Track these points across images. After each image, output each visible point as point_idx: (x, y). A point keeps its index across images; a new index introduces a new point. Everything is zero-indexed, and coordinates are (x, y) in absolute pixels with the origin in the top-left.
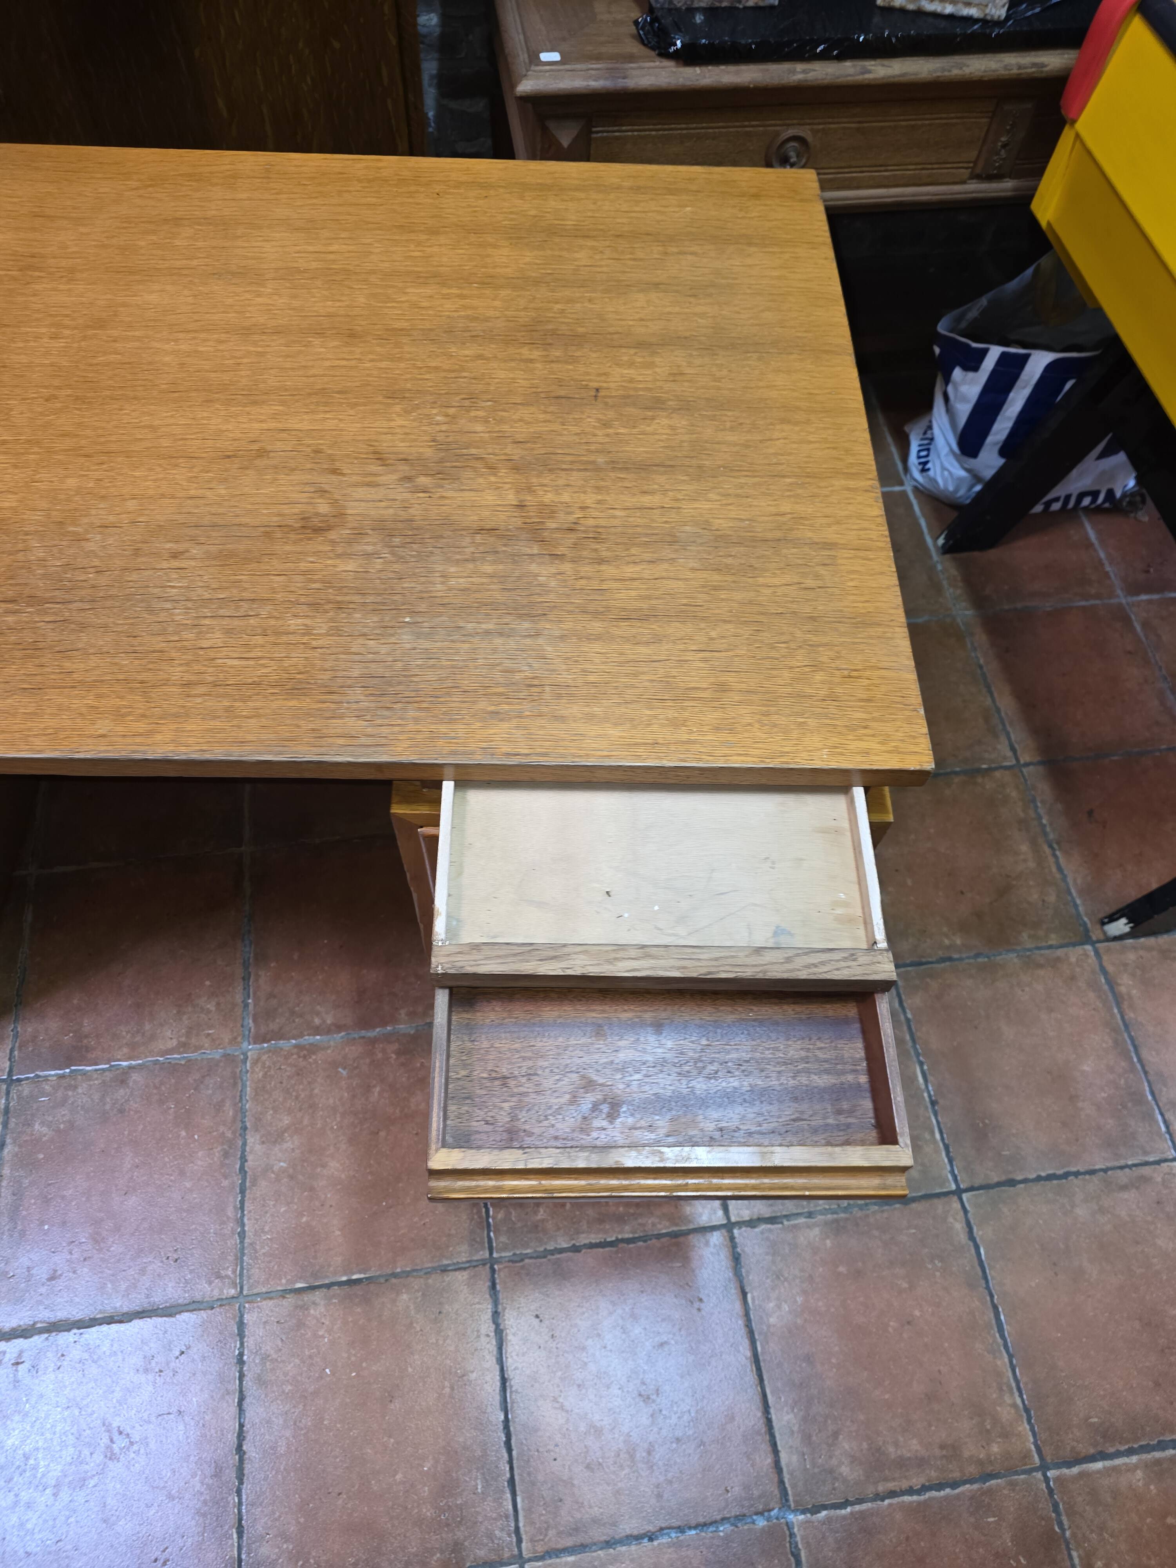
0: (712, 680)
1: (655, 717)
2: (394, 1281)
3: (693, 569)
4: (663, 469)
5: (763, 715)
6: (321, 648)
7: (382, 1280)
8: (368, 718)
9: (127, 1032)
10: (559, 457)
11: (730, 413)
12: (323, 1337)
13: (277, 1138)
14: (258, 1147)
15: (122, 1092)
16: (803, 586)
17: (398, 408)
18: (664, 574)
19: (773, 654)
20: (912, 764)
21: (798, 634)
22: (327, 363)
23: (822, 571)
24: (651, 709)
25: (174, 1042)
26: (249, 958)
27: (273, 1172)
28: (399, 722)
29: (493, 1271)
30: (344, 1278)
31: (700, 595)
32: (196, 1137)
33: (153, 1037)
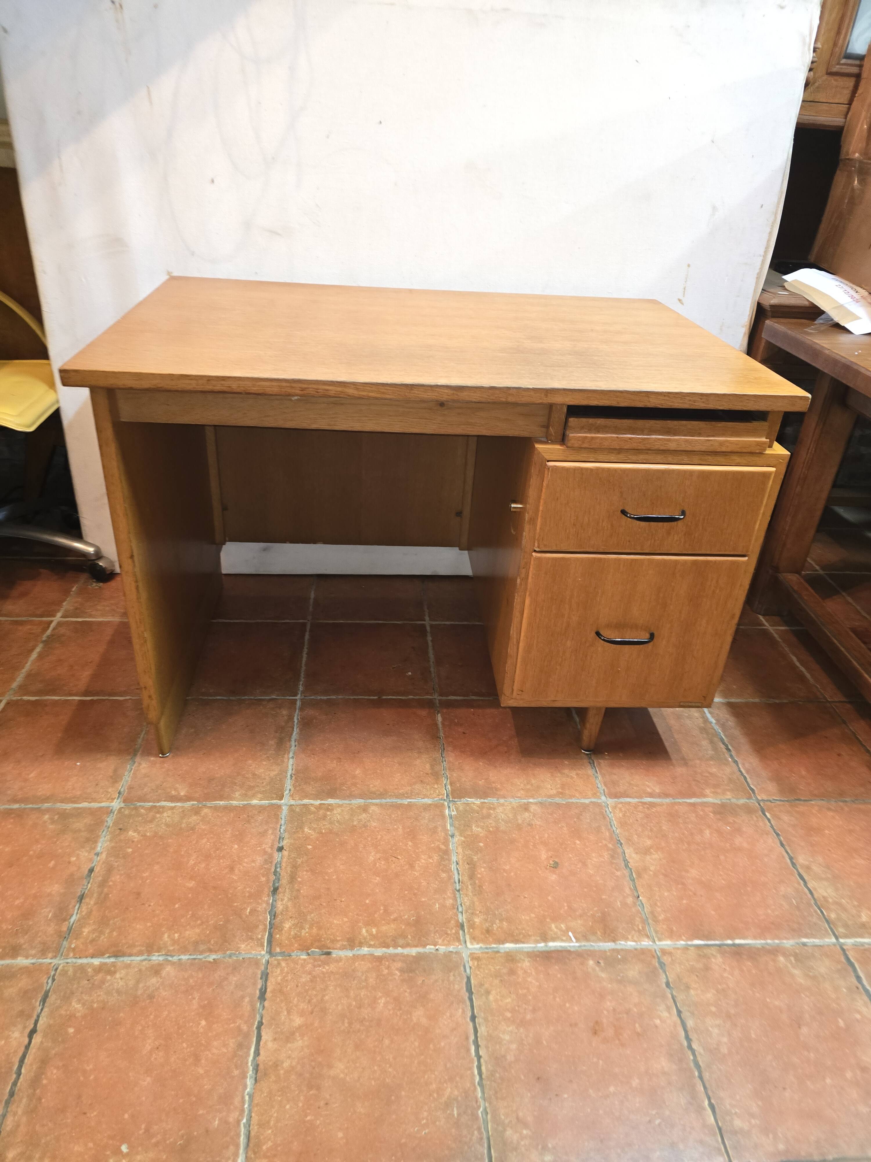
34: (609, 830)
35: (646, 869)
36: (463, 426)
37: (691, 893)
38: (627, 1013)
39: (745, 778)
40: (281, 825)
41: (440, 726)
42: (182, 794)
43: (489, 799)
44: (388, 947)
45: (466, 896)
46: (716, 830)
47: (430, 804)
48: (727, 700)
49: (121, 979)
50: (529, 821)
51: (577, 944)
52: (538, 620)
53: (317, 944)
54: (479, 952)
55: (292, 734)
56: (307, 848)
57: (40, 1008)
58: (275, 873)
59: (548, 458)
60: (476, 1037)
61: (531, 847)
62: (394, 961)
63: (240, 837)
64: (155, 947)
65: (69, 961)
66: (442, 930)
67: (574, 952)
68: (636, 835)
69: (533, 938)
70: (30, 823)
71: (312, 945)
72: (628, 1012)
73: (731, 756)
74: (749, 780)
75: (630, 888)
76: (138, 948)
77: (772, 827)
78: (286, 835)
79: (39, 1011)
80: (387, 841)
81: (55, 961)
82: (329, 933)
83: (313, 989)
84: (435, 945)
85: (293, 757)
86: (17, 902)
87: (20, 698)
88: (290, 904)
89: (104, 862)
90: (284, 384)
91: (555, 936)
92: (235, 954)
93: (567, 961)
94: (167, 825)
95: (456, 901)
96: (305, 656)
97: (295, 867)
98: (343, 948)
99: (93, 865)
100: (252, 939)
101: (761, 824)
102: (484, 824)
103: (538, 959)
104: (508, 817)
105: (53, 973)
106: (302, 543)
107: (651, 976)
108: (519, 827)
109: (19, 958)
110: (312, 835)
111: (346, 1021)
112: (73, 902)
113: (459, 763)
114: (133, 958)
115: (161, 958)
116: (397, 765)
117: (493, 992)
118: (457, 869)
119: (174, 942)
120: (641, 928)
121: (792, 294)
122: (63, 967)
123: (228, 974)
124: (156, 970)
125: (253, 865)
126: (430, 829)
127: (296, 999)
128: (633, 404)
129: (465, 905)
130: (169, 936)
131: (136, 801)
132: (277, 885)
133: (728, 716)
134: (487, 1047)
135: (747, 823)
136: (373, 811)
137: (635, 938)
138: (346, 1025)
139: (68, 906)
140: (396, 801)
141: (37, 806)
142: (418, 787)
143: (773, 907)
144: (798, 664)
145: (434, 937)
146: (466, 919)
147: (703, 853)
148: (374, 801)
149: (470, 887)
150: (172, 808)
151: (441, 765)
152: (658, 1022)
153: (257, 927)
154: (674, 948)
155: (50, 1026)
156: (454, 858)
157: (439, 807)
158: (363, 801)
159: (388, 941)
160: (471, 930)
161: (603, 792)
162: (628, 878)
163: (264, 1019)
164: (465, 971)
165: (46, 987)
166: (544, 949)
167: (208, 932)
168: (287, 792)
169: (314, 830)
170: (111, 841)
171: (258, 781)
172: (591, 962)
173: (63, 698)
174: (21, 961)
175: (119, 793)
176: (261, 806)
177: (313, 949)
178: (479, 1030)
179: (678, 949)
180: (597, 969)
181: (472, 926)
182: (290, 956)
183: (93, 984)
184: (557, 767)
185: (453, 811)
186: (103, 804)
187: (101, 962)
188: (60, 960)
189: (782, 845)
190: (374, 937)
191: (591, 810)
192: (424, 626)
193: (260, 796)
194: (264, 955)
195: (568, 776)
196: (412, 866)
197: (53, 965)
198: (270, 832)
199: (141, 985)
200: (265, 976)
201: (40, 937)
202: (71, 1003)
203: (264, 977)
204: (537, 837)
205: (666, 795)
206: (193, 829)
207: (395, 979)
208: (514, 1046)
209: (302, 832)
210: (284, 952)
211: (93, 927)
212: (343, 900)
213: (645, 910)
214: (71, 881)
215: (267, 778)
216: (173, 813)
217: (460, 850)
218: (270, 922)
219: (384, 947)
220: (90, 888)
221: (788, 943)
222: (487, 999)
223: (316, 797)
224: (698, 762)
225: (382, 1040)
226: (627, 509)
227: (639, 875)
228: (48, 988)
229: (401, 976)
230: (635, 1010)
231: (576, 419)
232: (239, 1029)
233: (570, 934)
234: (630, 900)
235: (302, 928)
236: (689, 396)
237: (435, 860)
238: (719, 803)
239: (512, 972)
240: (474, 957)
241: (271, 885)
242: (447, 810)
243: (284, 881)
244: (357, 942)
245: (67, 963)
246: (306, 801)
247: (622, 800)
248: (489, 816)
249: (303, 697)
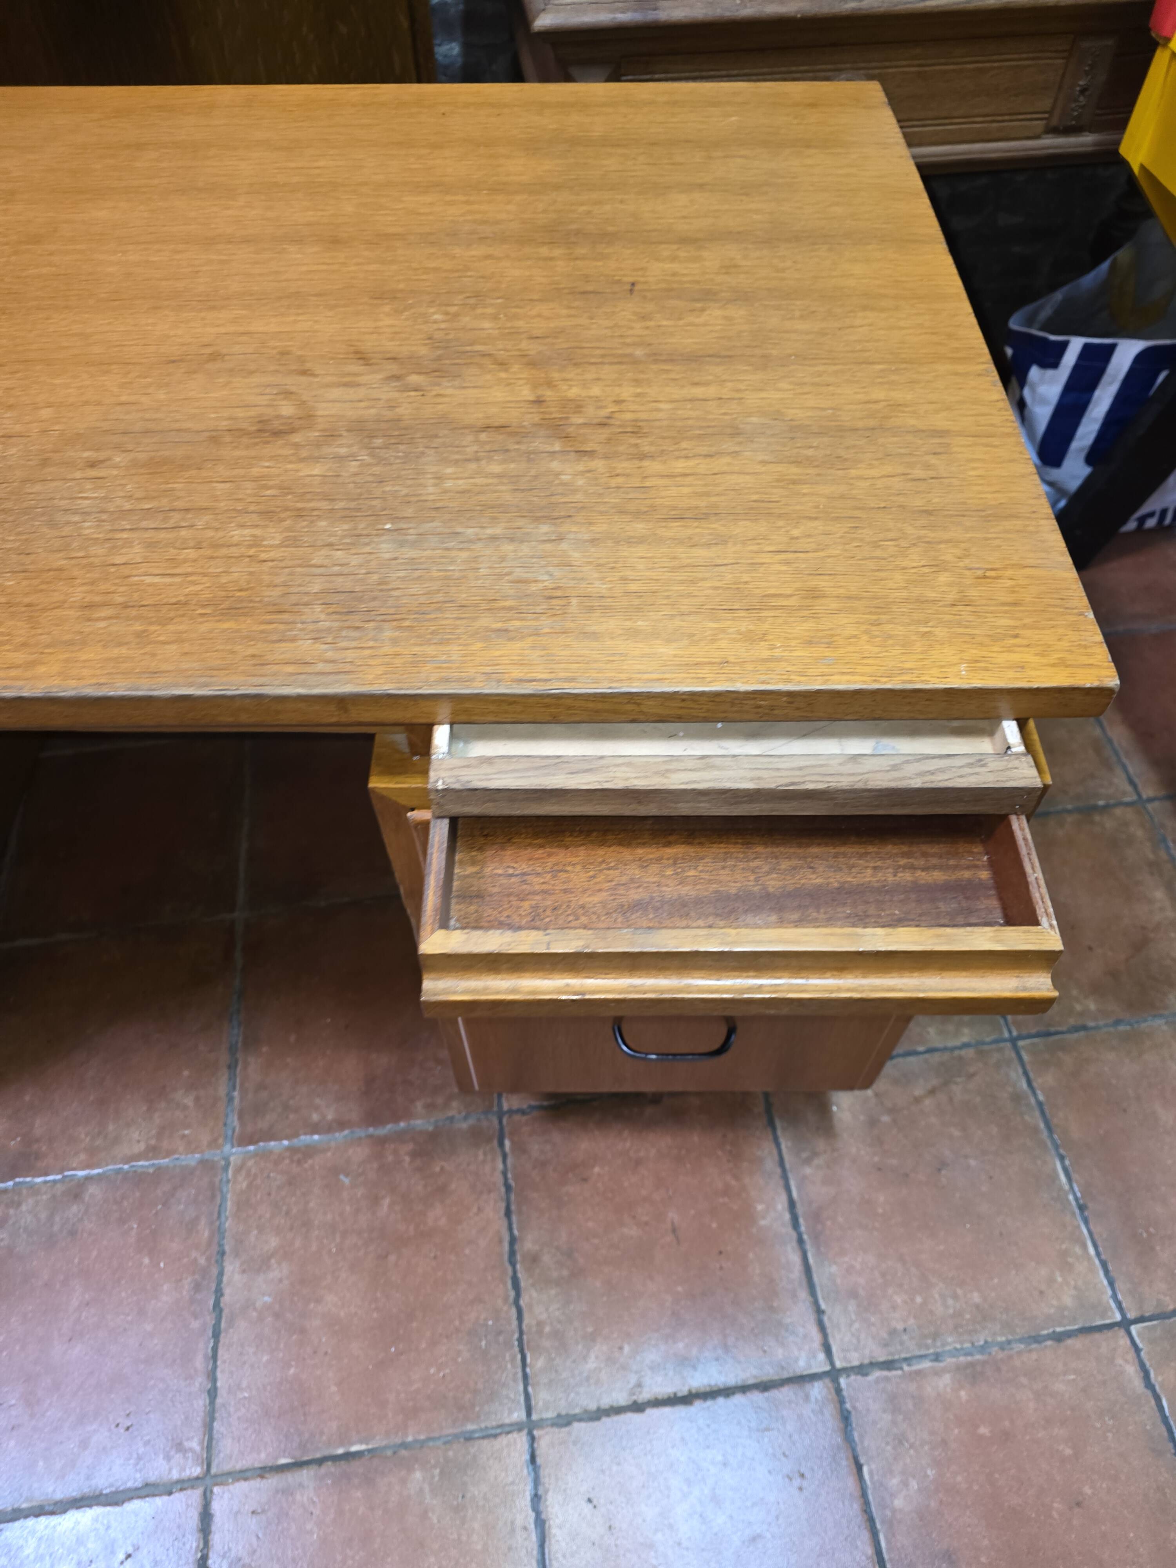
0: (798, 585)
1: (723, 631)
2: (403, 1453)
3: (764, 463)
4: (718, 360)
5: (872, 625)
6: (273, 561)
7: (389, 1453)
8: (329, 640)
9: (86, 1135)
10: (586, 352)
11: (798, 303)
12: (311, 1532)
13: (262, 1264)
14: (237, 1277)
15: (74, 1208)
16: (909, 477)
17: (387, 309)
18: (725, 469)
19: (878, 553)
20: (1088, 679)
21: (910, 530)
22: (304, 268)
23: (933, 460)
24: (718, 620)
25: (142, 1146)
26: (237, 1042)
27: (255, 1309)
28: (371, 644)
29: (532, 1439)
30: (340, 1451)
31: (775, 491)
32: (162, 1265)
33: (116, 1141)
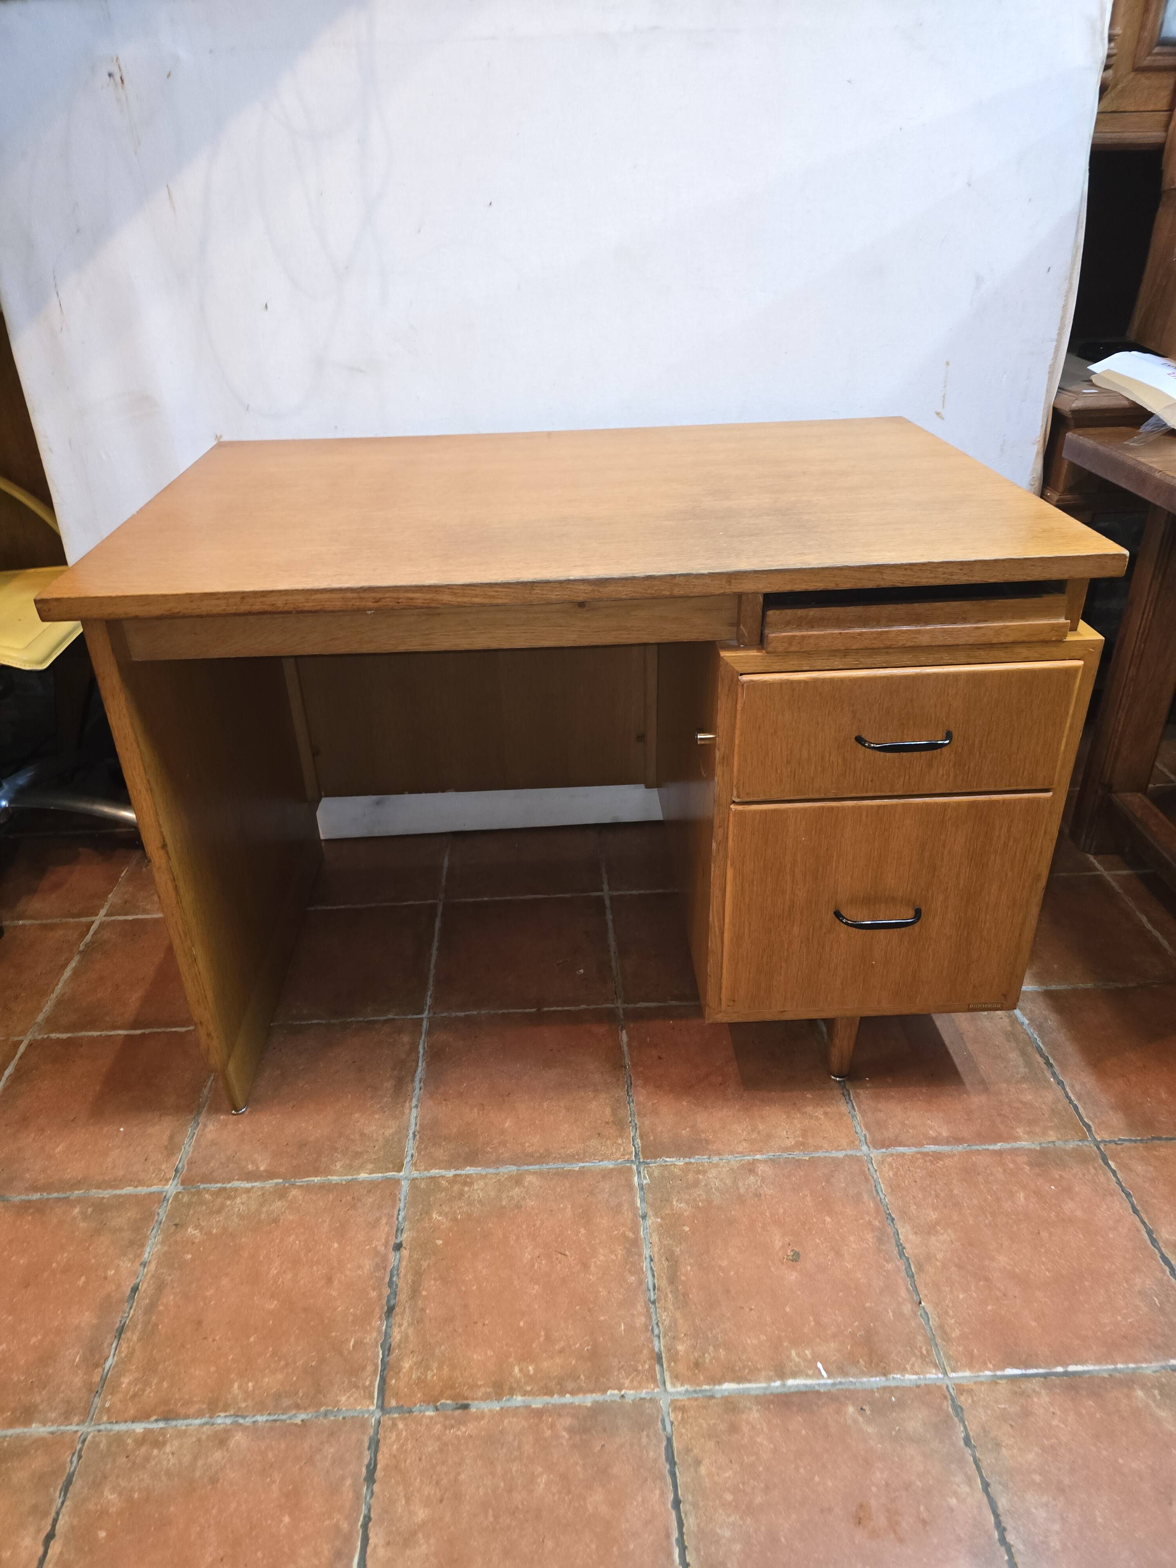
34: (874, 1198)
35: (929, 1257)
36: (615, 632)
37: (998, 1293)
38: (907, 1489)
39: (1076, 1108)
40: (399, 1210)
41: (625, 1048)
42: (262, 1168)
43: (697, 1157)
44: (551, 1394)
45: (665, 1311)
46: (1034, 1193)
47: (612, 1170)
48: (1044, 988)
49: (173, 1454)
50: (756, 1189)
51: (830, 1381)
52: (747, 900)
53: (448, 1392)
54: (685, 1398)
55: (415, 1072)
56: (436, 1244)
57: (61, 1500)
58: (391, 1283)
59: (740, 670)
60: (681, 1534)
61: (759, 1230)
62: (560, 1415)
63: (341, 1231)
64: (221, 1404)
65: (102, 1427)
66: (631, 1365)
67: (825, 1393)
68: (915, 1204)
69: (763, 1373)
70: (55, 1220)
71: (441, 1394)
72: (907, 1487)
73: (1054, 1074)
74: (1081, 1110)
75: (908, 1289)
76: (197, 1406)
77: (1119, 1183)
78: (406, 1225)
79: (59, 1505)
80: (549, 1229)
81: (82, 1429)
82: (466, 1374)
83: (443, 1463)
84: (620, 1390)
85: (416, 1106)
86: (33, 1340)
87: (46, 1036)
88: (410, 1331)
89: (153, 1276)
90: (350, 595)
91: (797, 1369)
92: (332, 1412)
93: (815, 1408)
94: (241, 1217)
95: (651, 1318)
96: (434, 952)
97: (418, 1274)
98: (486, 1397)
99: (138, 1281)
100: (357, 1387)
101: (1102, 1179)
102: (690, 1196)
103: (772, 1406)
104: (725, 1184)
105: (79, 1447)
106: (426, 792)
107: (942, 1427)
108: (741, 1200)
109: (34, 1425)
110: (443, 1224)
111: (491, 1512)
112: (109, 1338)
113: (653, 1104)
114: (189, 1421)
115: (228, 1421)
116: (564, 1111)
117: (706, 1461)
118: (651, 1268)
119: (247, 1395)
120: (925, 1352)
121: (1103, 391)
122: (94, 1437)
123: (322, 1443)
124: (221, 1439)
125: (360, 1273)
126: (612, 1208)
127: (418, 1480)
128: (860, 585)
129: (663, 1324)
130: (240, 1387)
131: (198, 1182)
132: (392, 1302)
133: (1046, 1013)
134: (697, 1550)
135: (1081, 1179)
136: (530, 1182)
137: (917, 1369)
138: (491, 1519)
139: (102, 1343)
140: (563, 1166)
141: (64, 1195)
142: (594, 1143)
143: (1125, 1311)
144: (1149, 926)
145: (617, 1376)
146: (664, 1346)
147: (1015, 1228)
148: (531, 1167)
149: (670, 1296)
150: (248, 1191)
151: (627, 1108)
152: (953, 1501)
153: (364, 1368)
154: (975, 1383)
155: (73, 1528)
156: (647, 1252)
157: (624, 1172)
158: (514, 1168)
159: (553, 1384)
160: (673, 1364)
161: (863, 1139)
162: (904, 1274)
163: (372, 1511)
164: (664, 1429)
165: (69, 1469)
166: (780, 1390)
167: (295, 1379)
168: (408, 1159)
169: (446, 1215)
170: (163, 1242)
171: (367, 1143)
172: (851, 1409)
173: (104, 1033)
174: (37, 1430)
175: (177, 1171)
176: (372, 1182)
177: (443, 1401)
178: (684, 1522)
179: (982, 1383)
180: (861, 1419)
181: (674, 1357)
182: (410, 1412)
183: (134, 1463)
184: (795, 1104)
185: (645, 1178)
186: (154, 1189)
187: (145, 1428)
188: (89, 1427)
189: (1135, 1211)
190: (530, 1379)
191: (847, 1168)
192: (601, 900)
193: (370, 1166)
194: (373, 1412)
195: (811, 1117)
196: (585, 1266)
197: (79, 1434)
198: (384, 1221)
199: (200, 1463)
200: (375, 1445)
201: (63, 1392)
202: (102, 1493)
203: (373, 1447)
204: (768, 1214)
205: (958, 1141)
206: (276, 1221)
207: (562, 1444)
208: (737, 1547)
209: (429, 1220)
210: (402, 1406)
211: (136, 1375)
212: (487, 1322)
213: (931, 1323)
214: (107, 1306)
215: (380, 1138)
216: (249, 1198)
217: (655, 1238)
218: (382, 1359)
219: (546, 1394)
220: (132, 1317)
221: (1149, 1368)
222: (696, 1472)
223: (449, 1165)
224: (1004, 1085)
225: (543, 1541)
226: (866, 735)
227: (920, 1268)
228: (72, 1469)
229: (570, 1438)
230: (919, 1484)
231: (778, 612)
232: (337, 1528)
233: (819, 1365)
234: (907, 1308)
235: (428, 1368)
236: (942, 567)
237: (619, 1256)
238: (1038, 1148)
239: (733, 1428)
240: (677, 1406)
241: (384, 1302)
242: (636, 1178)
243: (403, 1297)
244: (506, 1388)
245: (99, 1431)
246: (435, 1172)
247: (892, 1150)
248: (696, 1183)
249: (431, 1015)
